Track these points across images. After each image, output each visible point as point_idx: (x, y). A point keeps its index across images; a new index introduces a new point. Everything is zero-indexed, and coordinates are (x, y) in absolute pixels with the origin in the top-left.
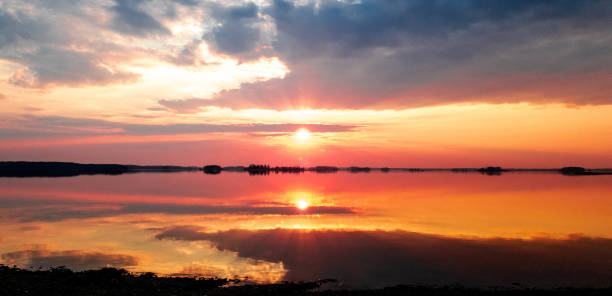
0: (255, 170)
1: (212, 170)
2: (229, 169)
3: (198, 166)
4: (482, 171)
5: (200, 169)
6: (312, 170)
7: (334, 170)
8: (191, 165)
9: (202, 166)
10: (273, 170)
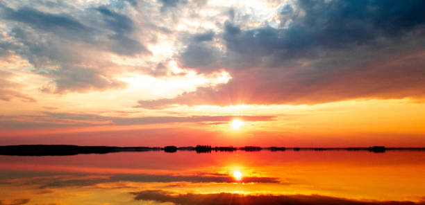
0: (202, 149)
1: (171, 149)
2: (181, 149)
3: (161, 147)
4: (370, 149)
5: (162, 149)
6: (242, 149)
7: (258, 149)
8: (155, 146)
9: (163, 147)
10: (213, 149)
